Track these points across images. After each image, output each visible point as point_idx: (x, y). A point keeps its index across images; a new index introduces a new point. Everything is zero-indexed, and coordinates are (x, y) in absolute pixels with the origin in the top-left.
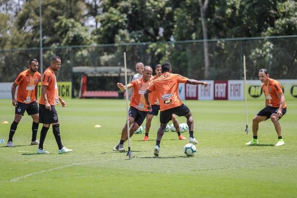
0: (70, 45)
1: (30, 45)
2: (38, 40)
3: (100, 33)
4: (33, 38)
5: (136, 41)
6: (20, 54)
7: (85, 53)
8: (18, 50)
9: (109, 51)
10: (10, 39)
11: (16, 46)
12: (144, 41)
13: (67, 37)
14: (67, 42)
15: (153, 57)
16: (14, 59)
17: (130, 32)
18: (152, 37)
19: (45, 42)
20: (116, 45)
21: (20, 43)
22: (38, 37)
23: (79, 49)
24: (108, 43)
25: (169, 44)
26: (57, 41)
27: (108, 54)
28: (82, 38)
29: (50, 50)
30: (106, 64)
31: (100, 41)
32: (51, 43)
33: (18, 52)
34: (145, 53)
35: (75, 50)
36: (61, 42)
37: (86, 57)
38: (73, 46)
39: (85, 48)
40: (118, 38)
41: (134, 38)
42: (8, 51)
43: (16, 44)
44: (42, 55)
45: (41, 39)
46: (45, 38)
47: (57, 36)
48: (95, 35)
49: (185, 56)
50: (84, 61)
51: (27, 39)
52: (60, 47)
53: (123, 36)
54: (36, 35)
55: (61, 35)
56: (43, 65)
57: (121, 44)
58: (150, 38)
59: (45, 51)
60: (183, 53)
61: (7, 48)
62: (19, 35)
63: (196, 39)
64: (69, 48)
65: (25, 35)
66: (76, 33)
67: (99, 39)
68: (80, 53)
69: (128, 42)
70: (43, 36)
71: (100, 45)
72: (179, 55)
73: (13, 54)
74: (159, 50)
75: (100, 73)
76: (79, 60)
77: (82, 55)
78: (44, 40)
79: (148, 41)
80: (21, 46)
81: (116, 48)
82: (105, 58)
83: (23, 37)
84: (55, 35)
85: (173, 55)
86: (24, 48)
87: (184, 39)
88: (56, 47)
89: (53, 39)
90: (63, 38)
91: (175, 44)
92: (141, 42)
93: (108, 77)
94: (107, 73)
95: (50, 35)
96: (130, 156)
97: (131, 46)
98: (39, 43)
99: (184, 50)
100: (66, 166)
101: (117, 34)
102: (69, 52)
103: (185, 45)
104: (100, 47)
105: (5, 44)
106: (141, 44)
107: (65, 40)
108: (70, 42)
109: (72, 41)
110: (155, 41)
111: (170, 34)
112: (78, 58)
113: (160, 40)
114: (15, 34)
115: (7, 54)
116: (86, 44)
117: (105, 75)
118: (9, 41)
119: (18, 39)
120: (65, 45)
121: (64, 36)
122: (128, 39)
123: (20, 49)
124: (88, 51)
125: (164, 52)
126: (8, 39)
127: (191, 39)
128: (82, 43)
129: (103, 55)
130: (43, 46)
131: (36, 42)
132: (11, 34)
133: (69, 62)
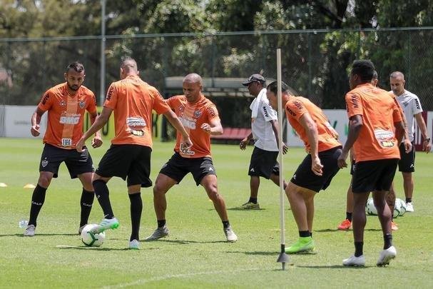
0: (162, 31)
1: (80, 31)
2: (97, 21)
3: (225, 8)
4: (86, 15)
5: (299, 27)
6: (60, 47)
7: (192, 48)
8: (57, 39)
9: (242, 46)
10: (41, 17)
11: (52, 33)
12: (315, 27)
13: (156, 14)
14: (155, 24)
15: (332, 60)
16: (48, 57)
17: (285, 6)
18: (332, 17)
19: (111, 25)
20: (257, 32)
21: (62, 25)
22: (98, 13)
23: (180, 40)
24: (238, 30)
25: (366, 33)
26: (136, 23)
27: (239, 53)
28: (187, 16)
29: (121, 40)
30: (236, 72)
31: (223, 25)
32: (123, 26)
33: (57, 43)
34: (316, 50)
35: (172, 42)
36: (145, 25)
37: (194, 57)
38: (166, 35)
39: (192, 38)
40: (261, 18)
41: (295, 20)
42: (36, 42)
43: (53, 28)
44: (104, 52)
45: (104, 18)
46: (111, 15)
47: (136, 13)
48: (214, 12)
49: (401, 58)
50: (189, 65)
51: (76, 18)
52: (140, 36)
53: (271, 16)
54: (94, 8)
55: (143, 11)
56: (106, 72)
57: (266, 32)
58: (327, 20)
59: (110, 43)
60: (396, 54)
61: (36, 35)
62: (59, 10)
63: (425, 24)
64: (160, 38)
65: (72, 10)
66: (175, 7)
67: (221, 20)
68: (181, 48)
69: (281, 27)
70: (107, 13)
71: (223, 33)
72: (387, 56)
73: (46, 47)
74: (346, 46)
75: (222, 90)
76: (179, 63)
77: (186, 51)
78: (109, 21)
79: (324, 26)
80: (62, 32)
81: (255, 40)
82: (234, 59)
83: (66, 13)
84: (132, 11)
85: (376, 56)
86: (68, 37)
87: (400, 24)
88: (133, 35)
89: (128, 18)
90: (148, 18)
91: (380, 34)
92: (308, 27)
93: (237, 98)
94: (236, 90)
95: (122, 11)
96: (284, 263)
97: (287, 37)
98: (100, 27)
99: (398, 47)
100: (152, 279)
101: (260, 10)
102: (159, 46)
103: (400, 36)
104: (223, 37)
105: (31, 27)
106: (309, 31)
107: (152, 20)
108: (162, 25)
109: (166, 22)
110: (338, 26)
111: (372, 13)
112: (177, 58)
113: (348, 24)
114: (52, 9)
115: (35, 47)
116: (194, 31)
117: (233, 94)
118: (40, 20)
119: (58, 18)
120: (151, 31)
121: (149, 12)
122: (282, 21)
123: (61, 37)
124: (198, 44)
125: (358, 50)
126: (36, 18)
127: (414, 24)
128: (186, 28)
129: (230, 53)
130: (108, 31)
131: (93, 24)
132: (44, 7)
133: (158, 66)
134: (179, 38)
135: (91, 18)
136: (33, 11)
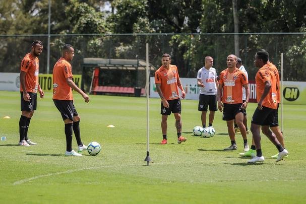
0: (82, 32)
1: (36, 31)
2: (46, 26)
3: (117, 21)
4: (40, 22)
5: (157, 32)
6: (25, 40)
7: (98, 42)
8: (23, 35)
9: (126, 42)
10: (14, 23)
11: (20, 32)
12: (167, 32)
13: (79, 22)
14: (78, 28)
15: (175, 50)
16: (18, 45)
17: (150, 21)
18: (176, 27)
19: (54, 29)
20: (135, 34)
21: (26, 28)
22: (46, 22)
23: (92, 38)
24: (124, 33)
25: (194, 36)
26: (67, 27)
27: (124, 46)
28: (96, 24)
29: (59, 37)
30: (122, 56)
31: (116, 29)
32: (60, 29)
33: (23, 38)
34: (167, 45)
35: (88, 39)
36: (72, 29)
37: (99, 47)
38: (84, 34)
39: (98, 37)
40: (137, 26)
41: (155, 28)
42: (11, 37)
43: (21, 29)
44: (49, 43)
45: (49, 24)
46: (53, 23)
47: (67, 22)
48: (111, 22)
49: (212, 49)
50: (96, 52)
51: (34, 24)
52: (69, 35)
53: (143, 25)
54: (44, 19)
55: (72, 21)
56: (51, 54)
57: (140, 34)
58: (173, 28)
59: (53, 39)
60: (210, 47)
61: (11, 33)
62: (25, 19)
63: (226, 31)
64: (80, 36)
65: (31, 20)
66: (89, 19)
67: (114, 27)
68: (92, 42)
69: (148, 31)
70: (51, 22)
71: (115, 34)
72: (206, 49)
73: (17, 40)
74: (183, 42)
75: (115, 65)
76: (91, 50)
77: (95, 44)
78: (52, 26)
79: (171, 31)
80: (26, 32)
81: (134, 38)
82: (121, 48)
83: (29, 21)
84: (66, 20)
85: (199, 49)
86: (29, 35)
87: (213, 31)
88: (66, 34)
89: (63, 24)
90: (74, 25)
91: (202, 36)
92: (163, 32)
93: (123, 70)
94: (123, 66)
95: (60, 21)
96: (148, 162)
97: (151, 37)
98: (47, 29)
99: (211, 43)
100: (75, 170)
101: (136, 22)
102: (80, 41)
103: (213, 38)
104: (116, 36)
105: (8, 29)
106: (163, 34)
107: (76, 26)
108: (82, 29)
109: (84, 27)
110: (179, 32)
111: (197, 25)
112: (90, 48)
113: (185, 31)
114: (21, 18)
115: (11, 40)
116: (99, 32)
117: (121, 68)
118: (13, 25)
119: (24, 24)
120: (76, 32)
121: (75, 22)
122: (148, 28)
123: (25, 35)
124: (102, 40)
125: (189, 45)
126: (11, 24)
127: (220, 31)
128: (95, 31)
129: (119, 45)
130: (52, 32)
131: (43, 27)
132: (16, 17)
133: (79, 51)
134: (91, 36)
135: (42, 24)
136: (9, 19)
